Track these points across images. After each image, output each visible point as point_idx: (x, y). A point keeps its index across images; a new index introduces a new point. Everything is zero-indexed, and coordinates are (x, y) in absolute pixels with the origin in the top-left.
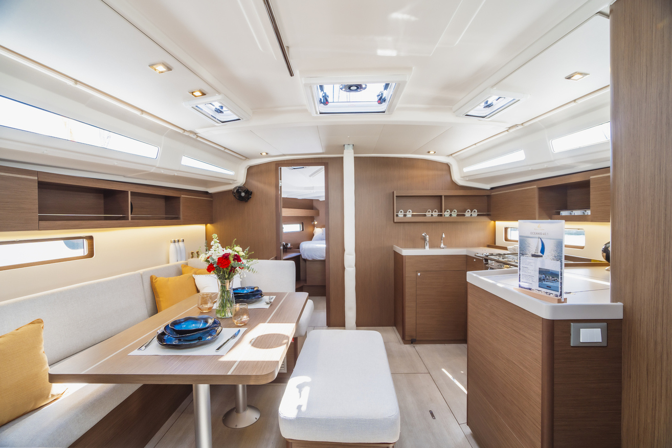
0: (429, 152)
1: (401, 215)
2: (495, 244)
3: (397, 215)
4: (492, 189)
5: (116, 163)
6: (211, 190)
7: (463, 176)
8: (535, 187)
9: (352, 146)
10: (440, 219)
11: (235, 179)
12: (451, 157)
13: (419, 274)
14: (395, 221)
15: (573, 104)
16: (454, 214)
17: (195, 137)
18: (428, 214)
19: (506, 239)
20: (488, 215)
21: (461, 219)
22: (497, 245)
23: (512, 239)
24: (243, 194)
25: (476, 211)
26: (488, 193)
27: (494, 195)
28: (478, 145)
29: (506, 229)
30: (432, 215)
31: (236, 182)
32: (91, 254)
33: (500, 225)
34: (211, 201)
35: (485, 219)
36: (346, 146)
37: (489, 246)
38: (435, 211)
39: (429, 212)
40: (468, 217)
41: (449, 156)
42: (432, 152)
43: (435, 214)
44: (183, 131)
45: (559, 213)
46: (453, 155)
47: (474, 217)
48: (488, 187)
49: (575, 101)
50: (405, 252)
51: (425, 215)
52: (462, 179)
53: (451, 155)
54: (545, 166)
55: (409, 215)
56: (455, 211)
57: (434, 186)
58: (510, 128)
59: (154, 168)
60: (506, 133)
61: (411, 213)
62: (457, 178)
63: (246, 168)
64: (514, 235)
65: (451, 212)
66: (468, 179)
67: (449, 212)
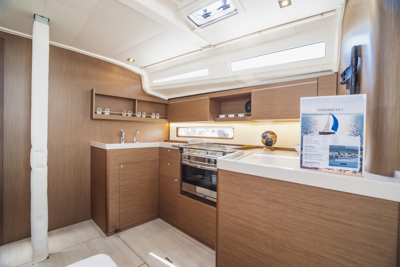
0: (128, 60)
1: (99, 113)
2: (169, 139)
3: (96, 113)
4: (169, 99)
7: (152, 86)
8: (208, 97)
9: (45, 19)
10: (133, 119)
12: (144, 69)
13: (122, 167)
14: (94, 117)
15: (258, 34)
16: (144, 116)
18: (124, 114)
19: (177, 136)
20: (165, 118)
21: (148, 120)
22: (171, 139)
23: (180, 135)
25: (159, 115)
26: (167, 103)
27: (171, 104)
28: (172, 60)
29: (177, 128)
30: (127, 115)
33: (173, 126)
35: (164, 121)
37: (165, 141)
38: (130, 112)
39: (125, 112)
40: (153, 119)
41: (142, 68)
42: (131, 60)
43: (130, 114)
45: (218, 117)
46: (147, 68)
47: (158, 119)
48: (166, 98)
49: (259, 32)
50: (109, 147)
51: (121, 115)
52: (151, 89)
53: (145, 67)
54: (223, 81)
55: (107, 113)
56: (144, 114)
57: (128, 90)
58: (204, 48)
60: (200, 52)
61: (109, 111)
62: (148, 88)
64: (182, 133)
65: (142, 114)
66: (155, 89)
67: (140, 113)
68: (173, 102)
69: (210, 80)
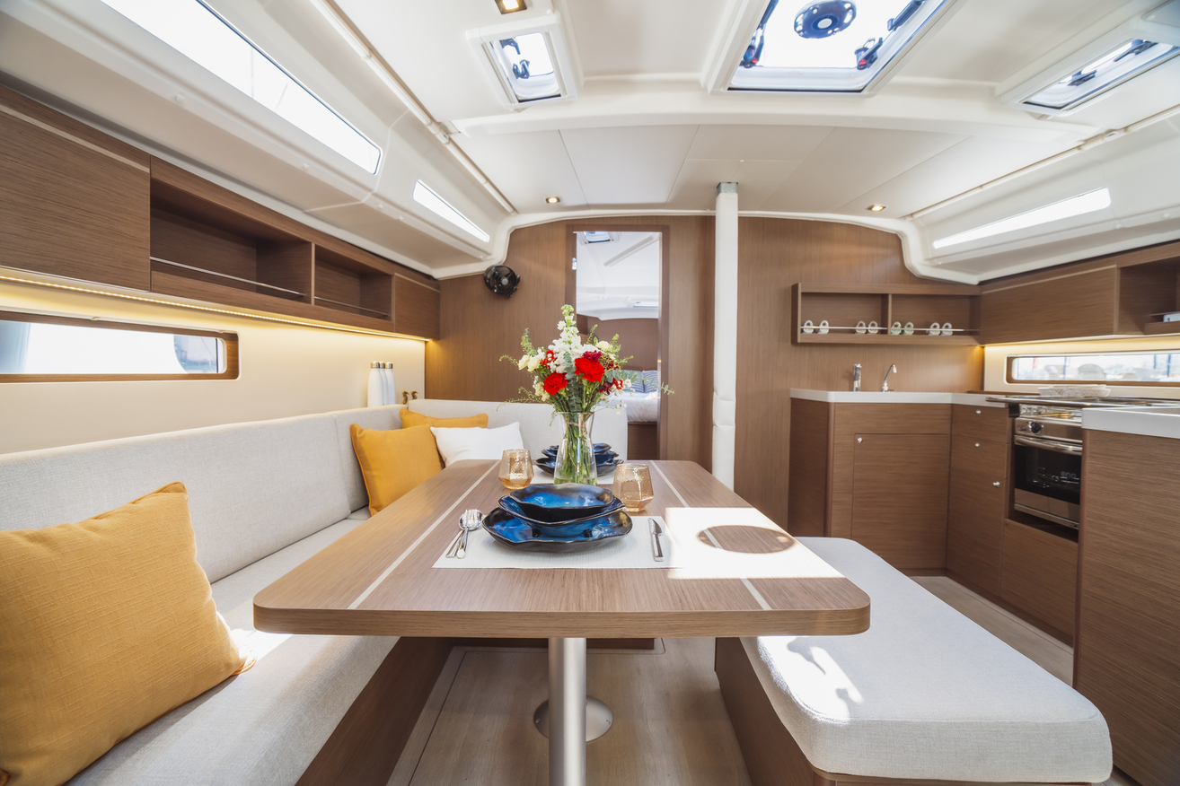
0: (870, 208)
1: (808, 329)
2: (982, 386)
3: (802, 331)
4: (982, 283)
5: (305, 164)
6: (440, 273)
7: (931, 257)
8: (1114, 266)
9: (734, 185)
10: (883, 339)
11: (489, 251)
12: (909, 219)
13: (860, 440)
14: (799, 340)
16: (909, 331)
17: (443, 140)
18: (861, 330)
19: (1010, 380)
20: (970, 334)
21: (921, 340)
22: (986, 389)
23: (1020, 379)
24: (505, 281)
25: (951, 325)
26: (976, 292)
27: (989, 294)
28: (986, 188)
29: (1010, 360)
30: (867, 331)
31: (489, 257)
32: (233, 372)
33: (996, 353)
34: (437, 296)
35: (968, 340)
36: (723, 186)
37: (969, 391)
38: (873, 325)
39: (861, 325)
40: (934, 337)
41: (904, 217)
42: (877, 208)
43: (874, 329)
44: (429, 120)
45: (1161, 319)
46: (916, 216)
47: (947, 337)
48: (973, 279)
50: (834, 397)
51: (853, 332)
52: (927, 263)
53: (912, 215)
54: (1167, 215)
55: (824, 329)
56: (909, 326)
57: (869, 275)
58: (1087, 141)
59: (369, 194)
60: (1076, 152)
61: (827, 327)
62: (917, 261)
63: (509, 231)
64: (1022, 369)
65: (903, 327)
66: (940, 263)
67: (900, 325)
68: (996, 288)
69: (1115, 219)
